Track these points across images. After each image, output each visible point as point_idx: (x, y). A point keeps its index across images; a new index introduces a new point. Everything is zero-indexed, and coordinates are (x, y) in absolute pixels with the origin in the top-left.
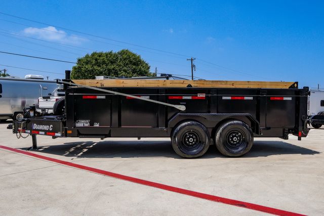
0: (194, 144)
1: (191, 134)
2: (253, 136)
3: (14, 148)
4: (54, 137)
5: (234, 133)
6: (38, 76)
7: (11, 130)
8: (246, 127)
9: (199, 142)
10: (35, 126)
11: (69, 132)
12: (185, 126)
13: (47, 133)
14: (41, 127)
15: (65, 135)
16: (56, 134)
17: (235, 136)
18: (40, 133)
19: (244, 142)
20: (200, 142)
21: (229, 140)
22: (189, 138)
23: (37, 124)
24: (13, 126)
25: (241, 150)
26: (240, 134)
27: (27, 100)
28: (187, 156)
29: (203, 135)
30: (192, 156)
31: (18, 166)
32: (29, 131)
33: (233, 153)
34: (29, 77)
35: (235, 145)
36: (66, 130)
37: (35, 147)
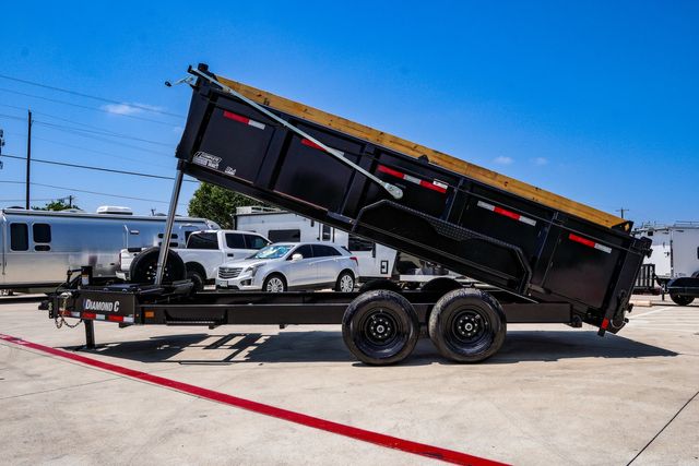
0: (387, 338)
1: (381, 316)
2: (504, 321)
3: (51, 346)
4: (123, 325)
5: (466, 314)
6: (121, 208)
7: (47, 313)
8: (491, 303)
9: (397, 333)
10: (89, 305)
11: (150, 314)
12: (369, 301)
13: (110, 317)
14: (99, 306)
15: (142, 320)
16: (126, 319)
17: (469, 321)
18: (98, 316)
19: (488, 332)
20: (399, 333)
21: (456, 328)
22: (376, 326)
23: (93, 301)
24: (50, 304)
25: (481, 350)
26: (478, 316)
27: (99, 255)
28: (373, 361)
29: (405, 319)
30: (382, 361)
31: (46, 379)
32: (78, 314)
33: (464, 355)
34: (105, 210)
35: (470, 338)
36: (143, 311)
37: (91, 345)
